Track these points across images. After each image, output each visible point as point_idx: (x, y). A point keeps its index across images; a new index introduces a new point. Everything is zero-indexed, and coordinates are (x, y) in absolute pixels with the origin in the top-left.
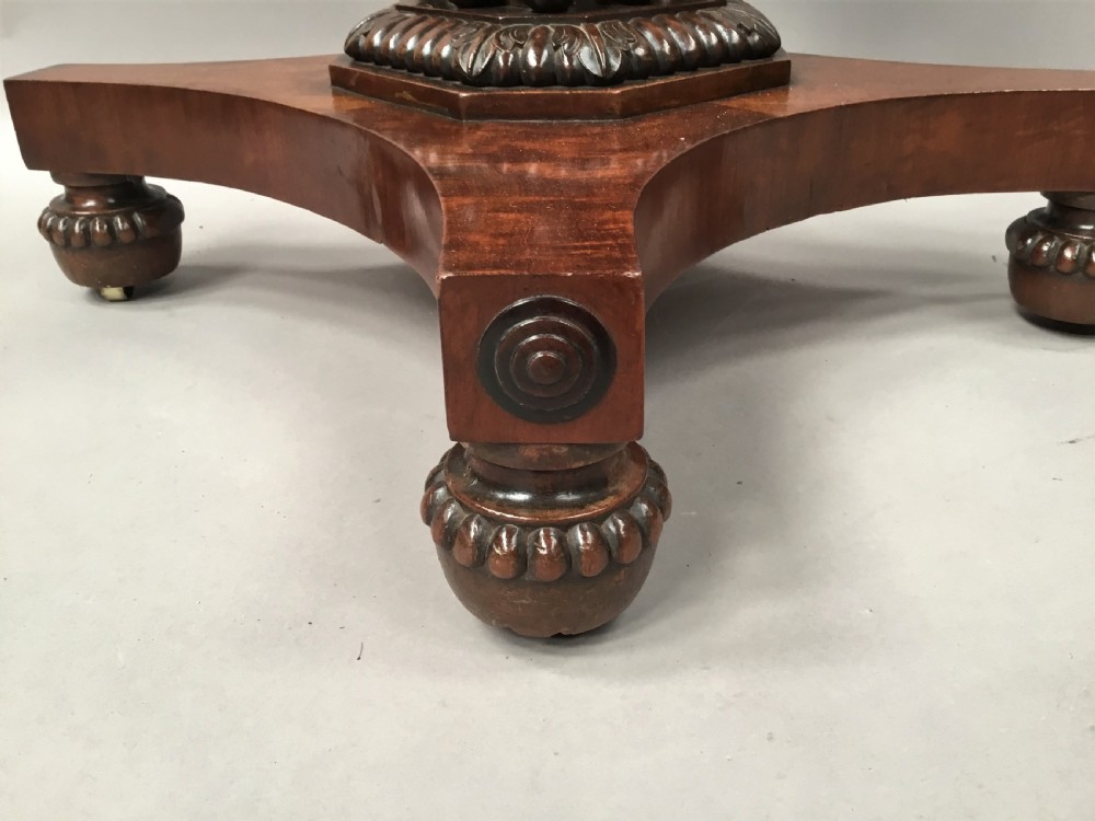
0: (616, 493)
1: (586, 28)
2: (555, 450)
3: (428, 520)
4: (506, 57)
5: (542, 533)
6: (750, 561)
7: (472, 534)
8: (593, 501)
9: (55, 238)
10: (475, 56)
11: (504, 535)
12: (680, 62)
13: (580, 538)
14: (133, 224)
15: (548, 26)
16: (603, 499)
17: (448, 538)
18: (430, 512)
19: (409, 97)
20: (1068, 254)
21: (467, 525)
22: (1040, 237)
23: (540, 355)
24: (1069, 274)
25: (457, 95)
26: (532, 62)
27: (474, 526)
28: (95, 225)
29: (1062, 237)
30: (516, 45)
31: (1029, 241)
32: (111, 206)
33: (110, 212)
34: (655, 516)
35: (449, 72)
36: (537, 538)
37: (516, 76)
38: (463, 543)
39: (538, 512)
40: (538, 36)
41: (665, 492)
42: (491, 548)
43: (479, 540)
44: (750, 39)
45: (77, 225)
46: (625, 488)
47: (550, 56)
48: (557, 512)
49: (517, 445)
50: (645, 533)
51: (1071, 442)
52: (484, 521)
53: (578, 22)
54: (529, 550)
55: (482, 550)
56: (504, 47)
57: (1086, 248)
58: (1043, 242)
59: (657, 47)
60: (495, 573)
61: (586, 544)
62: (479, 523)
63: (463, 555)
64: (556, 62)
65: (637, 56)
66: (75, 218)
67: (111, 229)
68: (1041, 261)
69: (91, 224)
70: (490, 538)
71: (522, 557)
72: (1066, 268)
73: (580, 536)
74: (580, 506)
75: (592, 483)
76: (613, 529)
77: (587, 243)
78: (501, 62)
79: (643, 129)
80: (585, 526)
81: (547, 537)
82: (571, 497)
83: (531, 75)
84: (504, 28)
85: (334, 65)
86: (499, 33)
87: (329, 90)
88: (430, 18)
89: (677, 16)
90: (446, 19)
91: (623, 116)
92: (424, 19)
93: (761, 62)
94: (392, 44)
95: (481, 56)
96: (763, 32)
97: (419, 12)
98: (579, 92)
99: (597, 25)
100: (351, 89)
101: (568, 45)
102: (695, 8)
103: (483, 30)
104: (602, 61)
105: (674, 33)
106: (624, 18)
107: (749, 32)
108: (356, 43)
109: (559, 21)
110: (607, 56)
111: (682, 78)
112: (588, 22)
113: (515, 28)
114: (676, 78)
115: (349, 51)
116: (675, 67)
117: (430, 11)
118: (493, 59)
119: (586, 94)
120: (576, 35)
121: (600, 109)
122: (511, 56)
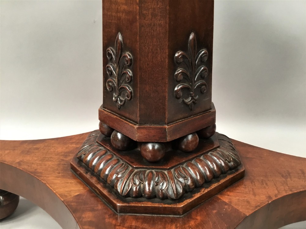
1: (168, 173)
4: (136, 188)
10: (125, 185)
12: (206, 181)
15: (153, 171)
25: (116, 204)
26: (147, 189)
30: (140, 183)
35: (113, 188)
37: (140, 195)
40: (149, 175)
44: (230, 164)
47: (153, 188)
53: (165, 169)
56: (136, 184)
64: (156, 191)
65: (188, 185)
78: (134, 190)
83: (146, 196)
84: (136, 170)
85: (72, 163)
86: (134, 175)
87: (70, 172)
88: (109, 153)
89: (202, 158)
90: (114, 156)
91: (183, 213)
92: (106, 152)
93: (234, 173)
94: (94, 163)
95: (126, 187)
96: (234, 160)
97: (105, 148)
98: (166, 206)
99: (172, 170)
100: (77, 174)
101: (161, 184)
102: (208, 152)
103: (128, 171)
104: (175, 193)
105: (200, 166)
106: (182, 164)
107: (229, 162)
108: (81, 157)
109: (157, 169)
110: (176, 189)
111: (206, 191)
112: (168, 169)
113: (140, 172)
114: (204, 191)
115: (78, 158)
116: (203, 184)
117: (109, 150)
118: (131, 188)
119: (169, 207)
120: (164, 178)
121: (174, 211)
122: (138, 187)
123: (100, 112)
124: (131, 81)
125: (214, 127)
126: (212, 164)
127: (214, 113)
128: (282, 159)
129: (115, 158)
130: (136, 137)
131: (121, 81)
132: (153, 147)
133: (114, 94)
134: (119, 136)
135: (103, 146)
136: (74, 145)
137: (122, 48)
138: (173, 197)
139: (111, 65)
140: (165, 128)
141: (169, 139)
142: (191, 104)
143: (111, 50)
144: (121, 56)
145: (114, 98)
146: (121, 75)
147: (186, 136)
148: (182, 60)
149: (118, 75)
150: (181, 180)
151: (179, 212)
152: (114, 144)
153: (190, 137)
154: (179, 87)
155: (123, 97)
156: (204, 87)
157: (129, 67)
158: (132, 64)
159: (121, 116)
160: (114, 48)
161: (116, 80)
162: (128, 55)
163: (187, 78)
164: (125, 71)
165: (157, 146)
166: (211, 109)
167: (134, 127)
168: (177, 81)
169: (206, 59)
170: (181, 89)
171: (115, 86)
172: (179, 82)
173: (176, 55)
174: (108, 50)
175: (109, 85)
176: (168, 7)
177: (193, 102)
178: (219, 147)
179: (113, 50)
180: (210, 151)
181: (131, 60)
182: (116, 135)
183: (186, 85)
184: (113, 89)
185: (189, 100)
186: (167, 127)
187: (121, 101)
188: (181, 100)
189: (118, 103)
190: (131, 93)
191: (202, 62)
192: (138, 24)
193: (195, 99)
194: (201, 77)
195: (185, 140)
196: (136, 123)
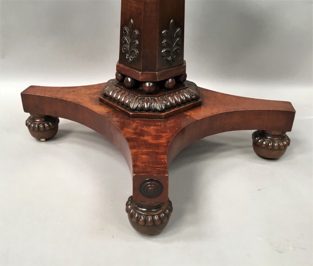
0: (163, 209)
1: (157, 99)
2: (152, 203)
3: (127, 212)
4: (140, 106)
5: (149, 217)
6: (188, 217)
7: (136, 216)
8: (158, 211)
9: (31, 128)
10: (134, 104)
11: (142, 217)
12: (178, 104)
13: (156, 218)
14: (49, 125)
15: (149, 98)
16: (160, 210)
17: (131, 216)
18: (128, 211)
19: (118, 110)
20: (264, 143)
21: (135, 214)
22: (259, 138)
23: (150, 188)
24: (264, 148)
25: (130, 113)
26: (146, 106)
27: (136, 215)
28: (40, 126)
29: (263, 139)
30: (142, 103)
31: (256, 138)
32: (44, 121)
33: (44, 123)
34: (170, 213)
35: (127, 106)
36: (148, 218)
37: (142, 109)
38: (134, 217)
39: (148, 213)
40: (147, 100)
41: (172, 207)
42: (140, 219)
43: (137, 217)
44: (193, 97)
45: (36, 125)
46: (164, 208)
47: (149, 106)
48: (152, 213)
49: (145, 202)
50: (168, 216)
51: (259, 190)
52: (138, 214)
53: (156, 97)
54: (147, 220)
55: (138, 219)
56: (140, 103)
57: (268, 142)
58: (259, 140)
59: (172, 102)
60: (140, 224)
61: (157, 219)
62: (137, 214)
63: (134, 220)
64: (151, 107)
65: (168, 105)
66: (36, 124)
67: (44, 127)
68: (258, 144)
69: (40, 125)
70: (140, 217)
71: (145, 221)
72: (263, 146)
73: (156, 217)
74: (156, 212)
75: (158, 207)
76: (162, 216)
77: (159, 166)
78: (139, 106)
79: (169, 123)
80: (157, 216)
81: (150, 218)
82: (154, 210)
83: (146, 109)
84: (140, 98)
85: (100, 97)
86: (139, 99)
87: (99, 102)
88: (123, 90)
89: (177, 93)
90: (126, 92)
91: (165, 119)
92: (121, 90)
93: (195, 102)
94: (114, 96)
95: (135, 105)
96: (196, 95)
97: (120, 88)
98: (156, 114)
99: (159, 98)
100: (104, 103)
101: (153, 104)
102: (181, 90)
103: (135, 98)
104: (161, 107)
105: (175, 97)
106: (165, 95)
107: (192, 96)
108: (106, 93)
109: (151, 97)
110: (161, 106)
111: (177, 109)
112: (158, 97)
113: (142, 98)
114: (176, 109)
115: (104, 94)
116: (176, 106)
117: (123, 89)
118: (137, 106)
119: (157, 115)
120: (155, 101)
121: (160, 117)
122: (141, 105)
123: (117, 66)
124: (137, 47)
125: (186, 76)
126: (183, 96)
127: (185, 66)
128: (228, 97)
129: (127, 92)
130: (140, 79)
131: (132, 47)
132: (149, 84)
133: (127, 55)
134: (129, 79)
135: (119, 87)
136: (96, 90)
137: (133, 28)
138: (159, 110)
139: (126, 37)
140: (156, 74)
141: (158, 80)
142: (171, 60)
143: (126, 28)
144: (132, 33)
145: (127, 57)
146: (132, 44)
147: (168, 80)
148: (166, 35)
149: (130, 43)
150: (164, 102)
151: (162, 117)
152: (126, 84)
153: (170, 80)
154: (164, 51)
155: (133, 56)
156: (179, 50)
157: (137, 39)
158: (139, 37)
159: (131, 67)
160: (128, 27)
161: (129, 46)
162: (137, 32)
163: (168, 45)
164: (134, 41)
165: (151, 84)
166: (183, 64)
167: (139, 73)
168: (163, 47)
169: (180, 34)
170: (165, 51)
171: (128, 50)
172: (164, 48)
173: (163, 32)
174: (124, 29)
175: (124, 49)
176: (159, 7)
177: (172, 59)
178: (187, 88)
179: (127, 28)
180: (182, 89)
181: (138, 35)
182: (128, 79)
183: (168, 49)
184: (126, 52)
185: (169, 58)
186: (157, 73)
187: (131, 59)
188: (165, 58)
189: (130, 60)
190: (138, 53)
191: (177, 36)
192: (143, 16)
193: (173, 58)
194: (177, 45)
195: (167, 82)
196: (140, 71)
